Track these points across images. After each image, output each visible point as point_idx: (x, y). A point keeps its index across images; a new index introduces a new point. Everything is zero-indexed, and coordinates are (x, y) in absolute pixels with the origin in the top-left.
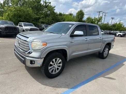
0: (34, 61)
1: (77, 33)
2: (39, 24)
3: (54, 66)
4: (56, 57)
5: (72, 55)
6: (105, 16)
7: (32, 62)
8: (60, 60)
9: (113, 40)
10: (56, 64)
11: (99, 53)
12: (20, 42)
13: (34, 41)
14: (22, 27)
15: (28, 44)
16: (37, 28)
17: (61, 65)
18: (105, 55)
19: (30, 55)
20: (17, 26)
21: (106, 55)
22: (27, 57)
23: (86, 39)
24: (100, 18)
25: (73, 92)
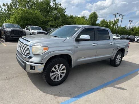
1: (83, 37)
2: (48, 27)
3: (57, 72)
4: (59, 63)
5: (77, 61)
6: (122, 19)
7: (32, 68)
8: (64, 67)
9: (127, 46)
10: (59, 71)
11: (111, 60)
13: (35, 45)
14: (29, 30)
15: (29, 48)
16: (45, 32)
17: (65, 71)
18: (117, 63)
19: (31, 60)
21: (119, 62)
22: (27, 62)
23: (94, 44)
24: (116, 21)
25: (76, 101)
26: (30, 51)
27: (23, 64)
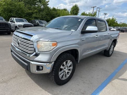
0: (42, 67)
3: (65, 70)
5: (83, 55)
6: (99, 11)
8: (71, 63)
10: (66, 68)
11: (105, 51)
12: (19, 41)
13: (41, 40)
14: (14, 22)
15: (33, 45)
16: (31, 24)
17: (71, 68)
20: (8, 22)
22: (32, 61)
23: (96, 36)
26: (34, 47)
27: (26, 64)
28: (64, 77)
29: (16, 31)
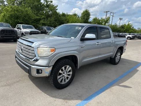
0: (41, 70)
1: (88, 36)
2: (40, 26)
3: (64, 75)
4: (65, 64)
6: (113, 16)
7: (38, 71)
8: (70, 68)
9: (125, 44)
10: (65, 73)
11: (111, 58)
12: (23, 48)
14: (21, 29)
15: (34, 50)
16: (38, 31)
17: (71, 73)
18: (117, 61)
20: (14, 29)
21: (118, 60)
22: (33, 65)
23: (97, 43)
24: (107, 19)
27: (28, 68)
28: (63, 81)
29: (21, 38)
